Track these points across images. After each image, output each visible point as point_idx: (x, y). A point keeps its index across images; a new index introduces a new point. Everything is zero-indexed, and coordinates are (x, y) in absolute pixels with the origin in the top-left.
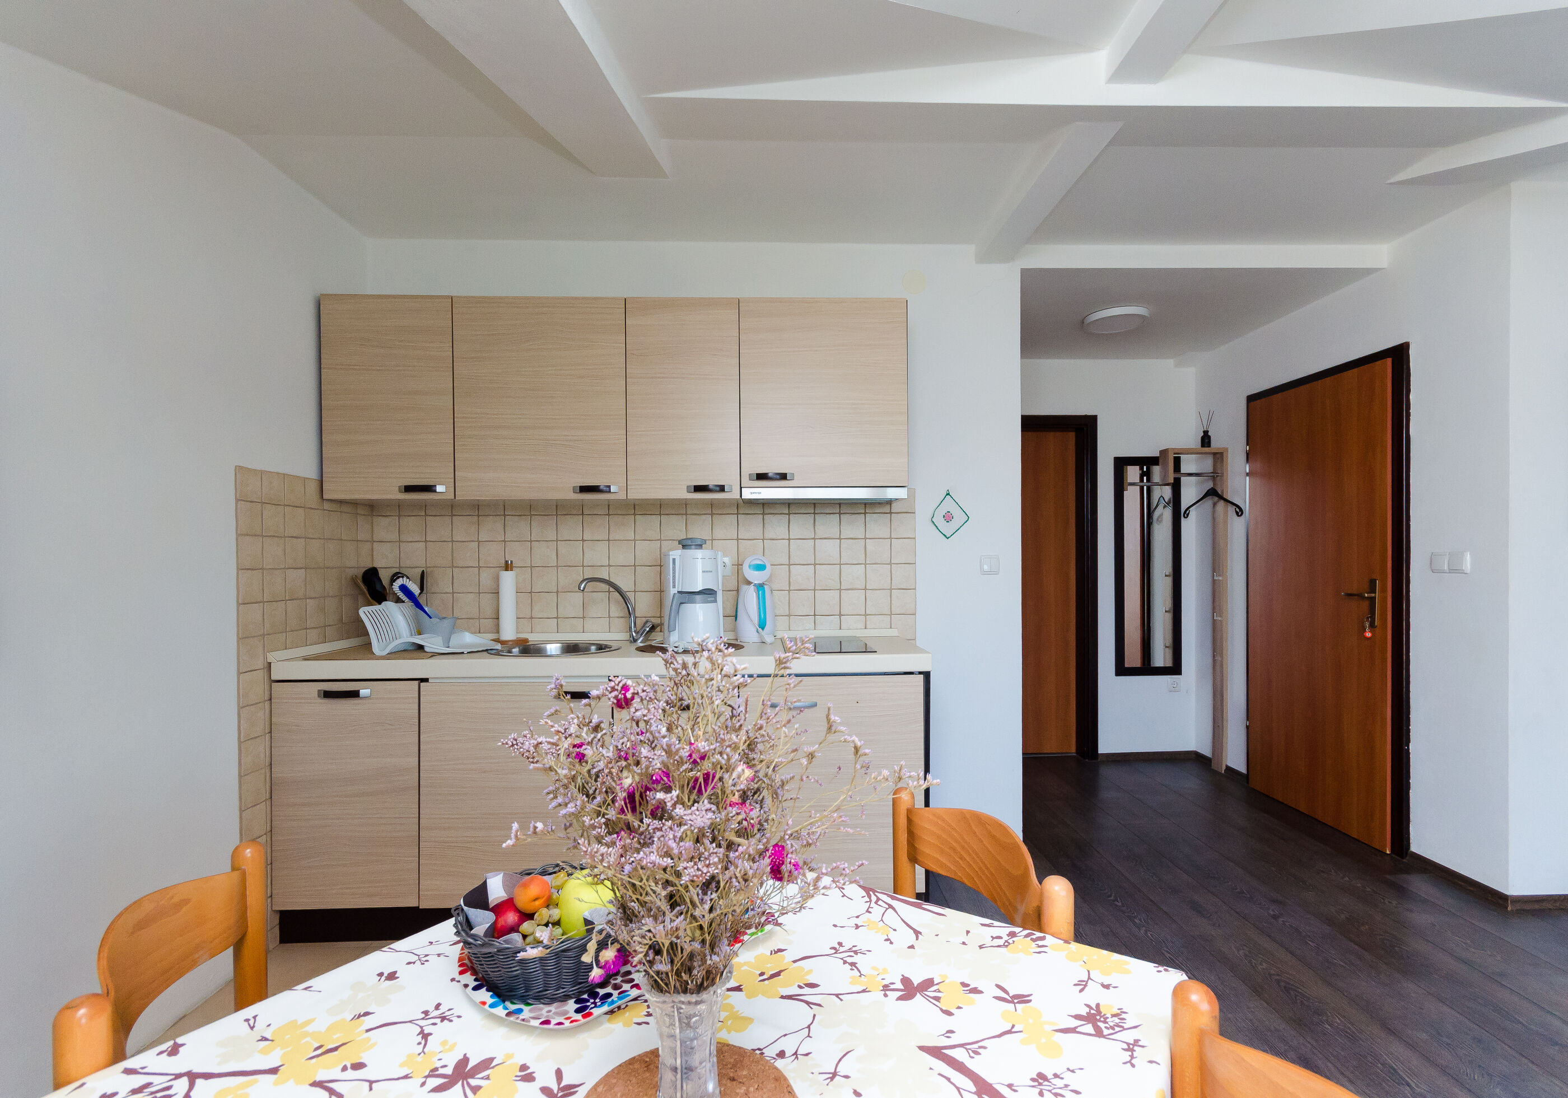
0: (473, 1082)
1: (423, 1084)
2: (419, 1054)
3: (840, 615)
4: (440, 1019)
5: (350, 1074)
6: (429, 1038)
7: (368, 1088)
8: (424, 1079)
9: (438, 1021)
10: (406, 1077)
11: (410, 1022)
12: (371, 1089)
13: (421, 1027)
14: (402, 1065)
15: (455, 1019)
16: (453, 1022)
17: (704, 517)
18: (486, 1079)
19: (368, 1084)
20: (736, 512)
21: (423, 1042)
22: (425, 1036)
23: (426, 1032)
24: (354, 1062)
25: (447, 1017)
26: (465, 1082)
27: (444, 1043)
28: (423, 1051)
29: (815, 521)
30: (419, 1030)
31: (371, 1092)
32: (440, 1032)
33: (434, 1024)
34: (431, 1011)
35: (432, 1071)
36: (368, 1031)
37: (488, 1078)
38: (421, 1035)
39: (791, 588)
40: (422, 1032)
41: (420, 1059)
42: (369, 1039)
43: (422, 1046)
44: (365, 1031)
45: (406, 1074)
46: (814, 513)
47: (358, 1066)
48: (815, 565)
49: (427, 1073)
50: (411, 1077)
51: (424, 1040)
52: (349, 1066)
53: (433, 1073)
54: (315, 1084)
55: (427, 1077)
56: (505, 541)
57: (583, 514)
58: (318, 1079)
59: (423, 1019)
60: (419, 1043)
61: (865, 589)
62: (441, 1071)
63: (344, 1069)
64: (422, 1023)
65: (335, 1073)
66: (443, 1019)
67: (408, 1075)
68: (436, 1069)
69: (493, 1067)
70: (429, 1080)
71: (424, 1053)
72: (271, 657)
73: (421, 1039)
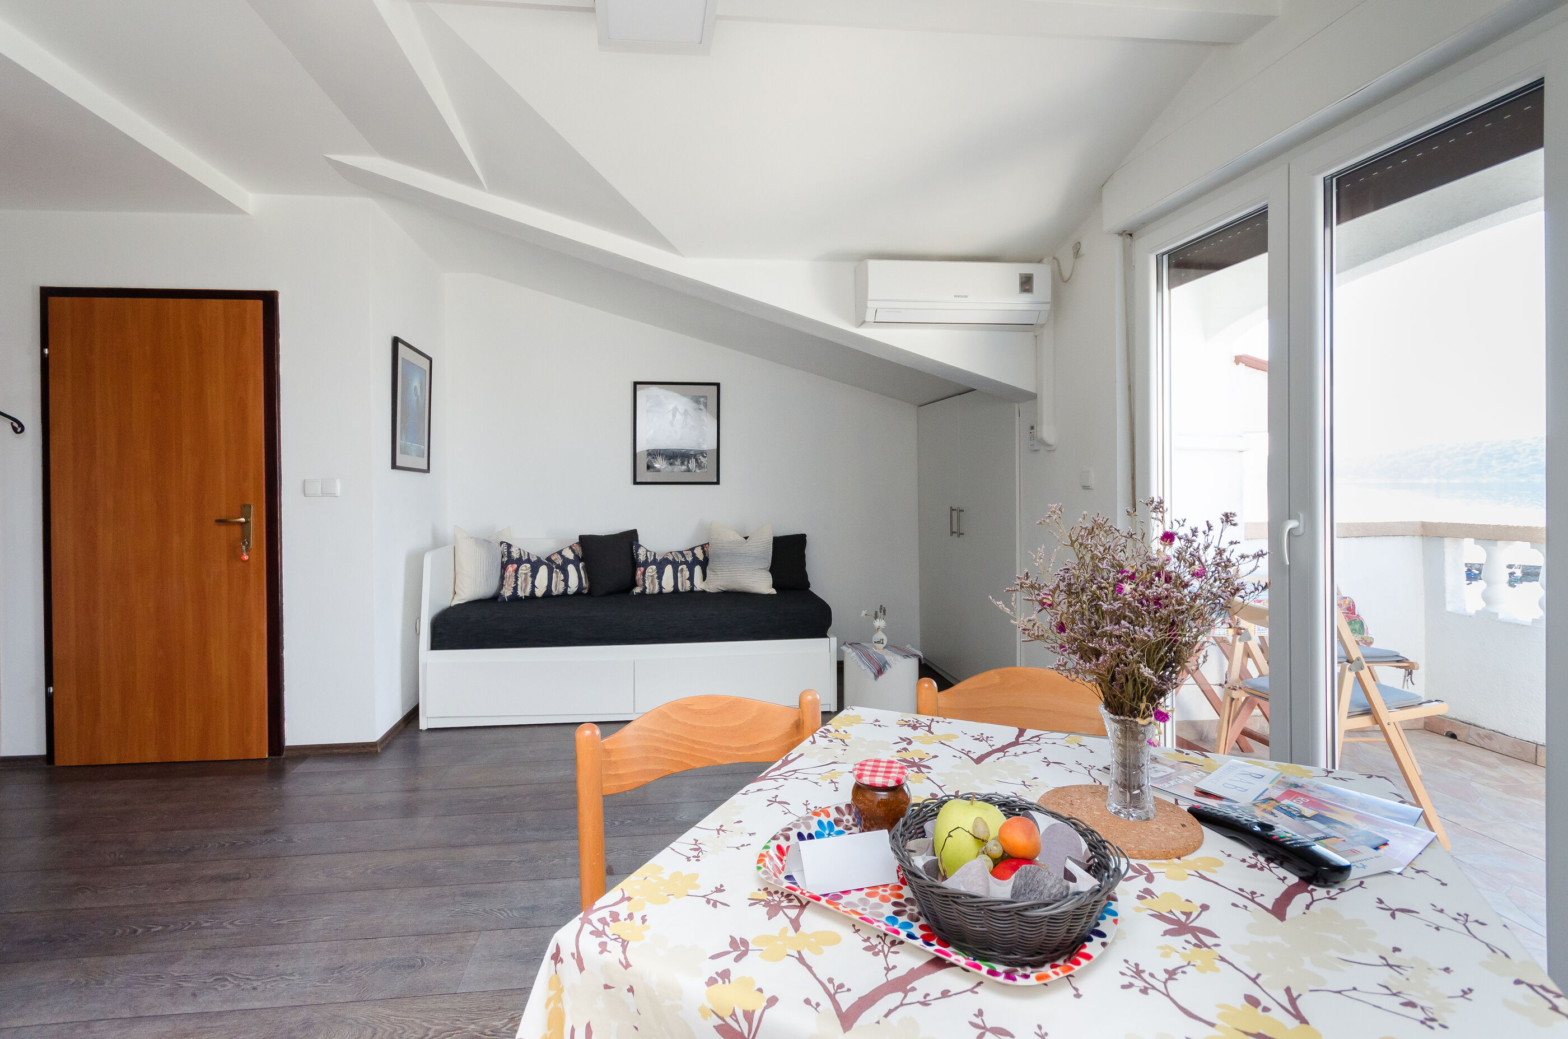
0: (1183, 918)
1: (1216, 945)
2: (1194, 965)
4: (1143, 975)
5: (1265, 1001)
6: (1170, 969)
7: (1260, 978)
8: (1213, 947)
9: (1145, 976)
10: (1222, 959)
11: (1168, 996)
12: (1258, 975)
13: (1165, 983)
14: (1217, 970)
15: (1132, 963)
16: (1136, 962)
18: (1172, 912)
19: (1258, 981)
21: (1180, 971)
22: (1171, 974)
23: (1167, 976)
24: (1253, 1008)
25: (1135, 970)
26: (1188, 922)
27: (1165, 955)
28: (1189, 964)
30: (1170, 983)
31: (1260, 973)
32: (1155, 965)
33: (1152, 975)
34: (1139, 988)
35: (1200, 947)
36: (1212, 1025)
37: (1171, 912)
38: (1175, 977)
40: (1170, 978)
41: (1198, 962)
42: (1220, 1016)
43: (1183, 969)
44: (1216, 1027)
45: (1220, 962)
47: (1253, 1001)
49: (1205, 949)
50: (1220, 956)
51: (1176, 972)
52: (1260, 1008)
53: (1201, 945)
54: (1304, 1021)
55: (1209, 947)
58: (1296, 1023)
59: (1154, 988)
60: (1184, 972)
62: (1194, 941)
63: (1266, 1009)
64: (1160, 986)
65: (1277, 1013)
66: (1138, 973)
67: (1220, 960)
68: (1195, 945)
69: (1159, 912)
70: (1209, 944)
71: (1189, 962)
73: (1178, 975)
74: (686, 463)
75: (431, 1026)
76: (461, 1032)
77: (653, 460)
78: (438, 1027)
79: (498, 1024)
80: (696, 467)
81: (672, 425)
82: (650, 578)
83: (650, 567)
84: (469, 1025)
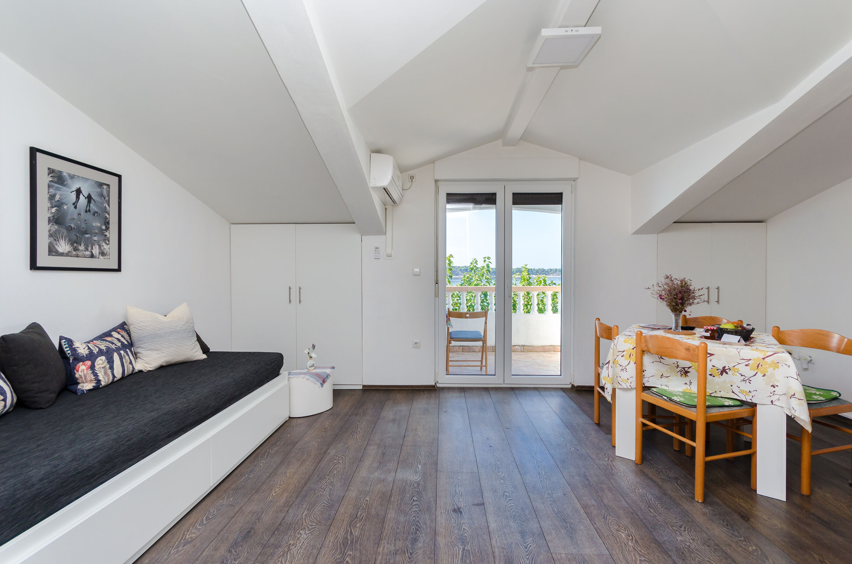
74: (90, 248)
75: (639, 560)
76: (636, 547)
77: (54, 243)
78: (637, 556)
79: (623, 535)
80: (99, 254)
81: (76, 207)
82: (102, 370)
83: (99, 358)
84: (630, 545)
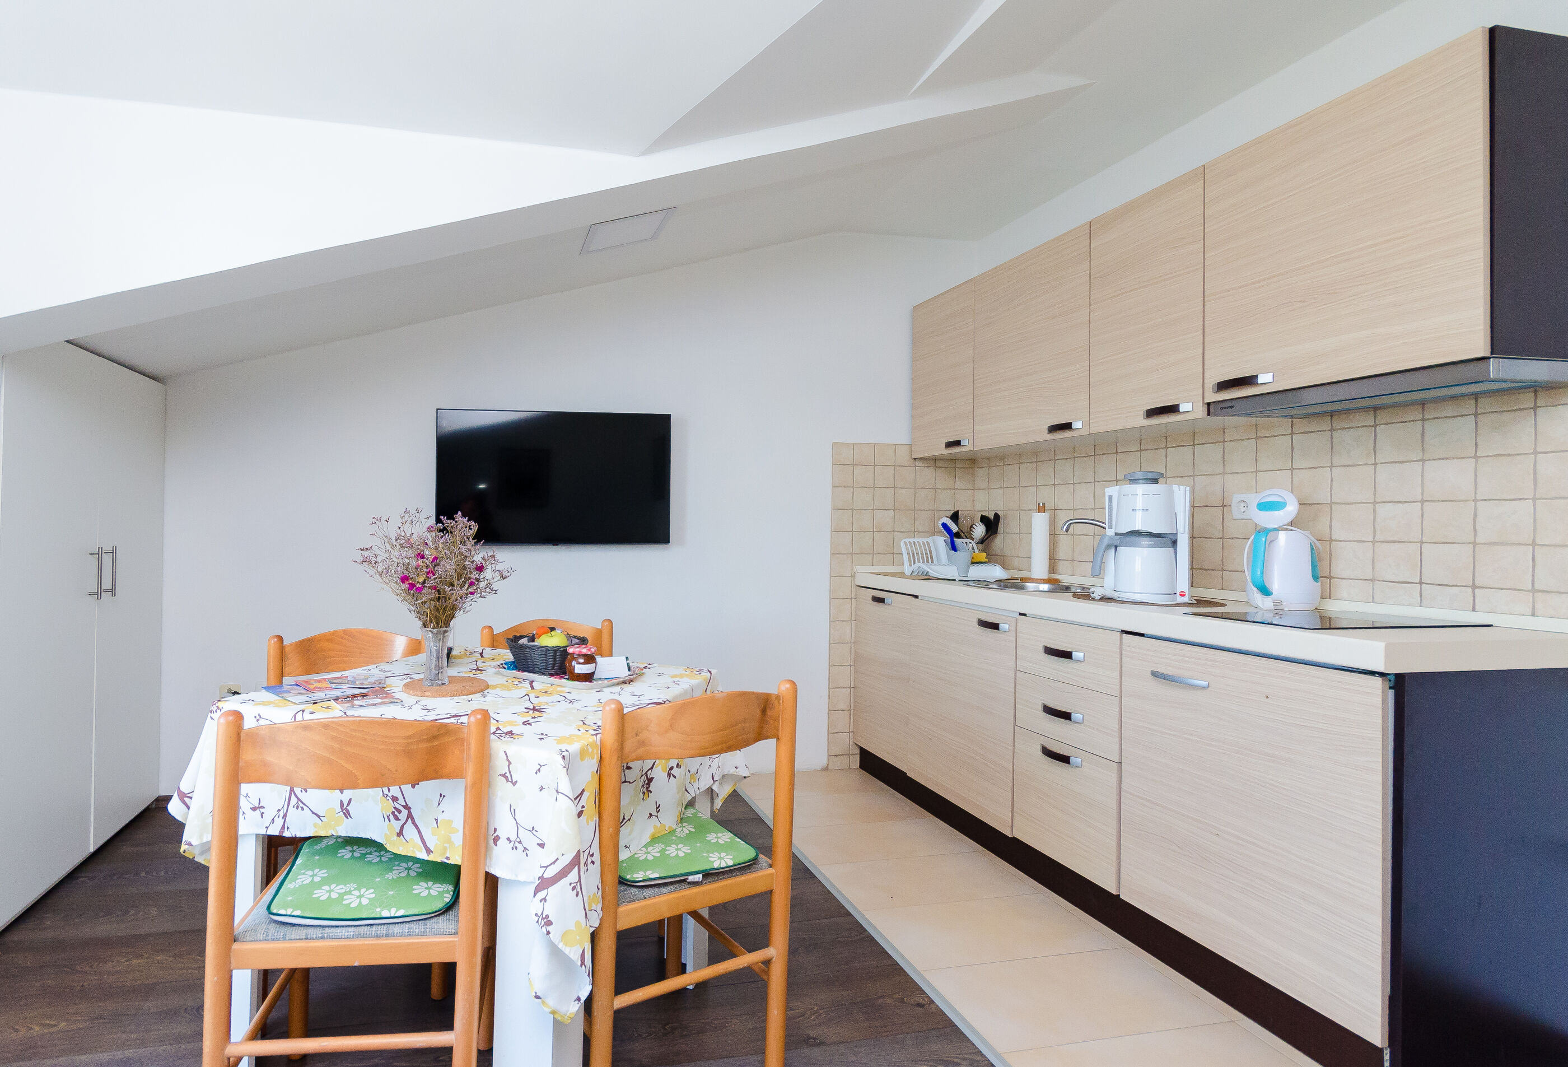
3: (1474, 587)
17: (1245, 443)
20: (1290, 432)
29: (1423, 432)
39: (1378, 538)
46: (1423, 420)
48: (1423, 502)
56: (1054, 485)
57: (1117, 452)
61: (1534, 544)
72: (858, 569)
